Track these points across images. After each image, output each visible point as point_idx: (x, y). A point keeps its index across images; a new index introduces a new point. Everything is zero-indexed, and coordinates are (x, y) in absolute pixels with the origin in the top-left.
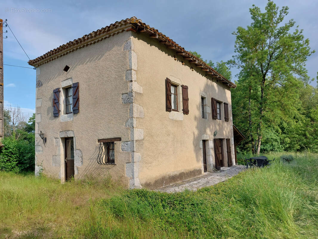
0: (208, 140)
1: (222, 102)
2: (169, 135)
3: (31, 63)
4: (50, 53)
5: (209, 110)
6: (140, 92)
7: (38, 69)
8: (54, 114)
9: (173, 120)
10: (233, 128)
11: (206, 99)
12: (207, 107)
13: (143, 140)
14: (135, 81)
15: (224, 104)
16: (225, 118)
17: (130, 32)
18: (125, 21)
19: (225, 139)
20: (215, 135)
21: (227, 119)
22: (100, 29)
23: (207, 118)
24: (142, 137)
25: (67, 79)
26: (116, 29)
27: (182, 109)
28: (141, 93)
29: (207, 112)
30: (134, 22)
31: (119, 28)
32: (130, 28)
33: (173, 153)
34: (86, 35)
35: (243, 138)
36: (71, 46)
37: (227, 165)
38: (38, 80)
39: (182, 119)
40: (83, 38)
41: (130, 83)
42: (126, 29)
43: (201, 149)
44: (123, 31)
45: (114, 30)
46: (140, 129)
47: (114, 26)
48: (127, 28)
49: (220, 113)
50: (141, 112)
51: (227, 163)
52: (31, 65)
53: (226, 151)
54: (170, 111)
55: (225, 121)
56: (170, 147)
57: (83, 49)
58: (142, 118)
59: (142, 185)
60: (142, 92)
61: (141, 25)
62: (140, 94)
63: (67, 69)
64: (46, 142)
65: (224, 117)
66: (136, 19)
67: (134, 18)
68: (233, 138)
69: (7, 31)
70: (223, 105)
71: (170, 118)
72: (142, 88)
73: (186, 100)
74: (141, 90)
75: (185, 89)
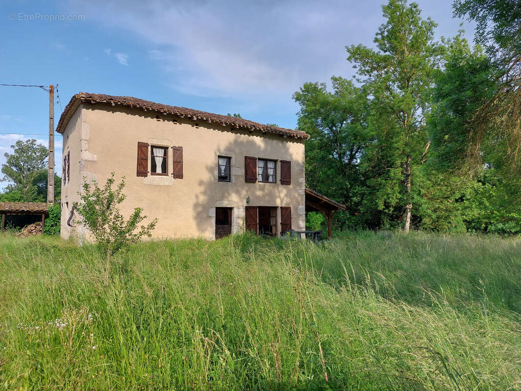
0: (232, 208)
1: (277, 160)
3: (57, 131)
5: (237, 171)
11: (233, 158)
14: (85, 150)
15: (281, 163)
16: (281, 180)
19: (278, 207)
20: (249, 201)
21: (286, 182)
27: (173, 172)
30: (79, 97)
39: (170, 184)
41: (81, 152)
49: (276, 174)
50: (92, 179)
53: (280, 222)
54: (145, 176)
55: (282, 184)
60: (96, 159)
62: (93, 161)
63: (68, 137)
70: (279, 164)
71: (145, 183)
72: (95, 156)
73: (178, 163)
74: (95, 158)
75: (178, 151)
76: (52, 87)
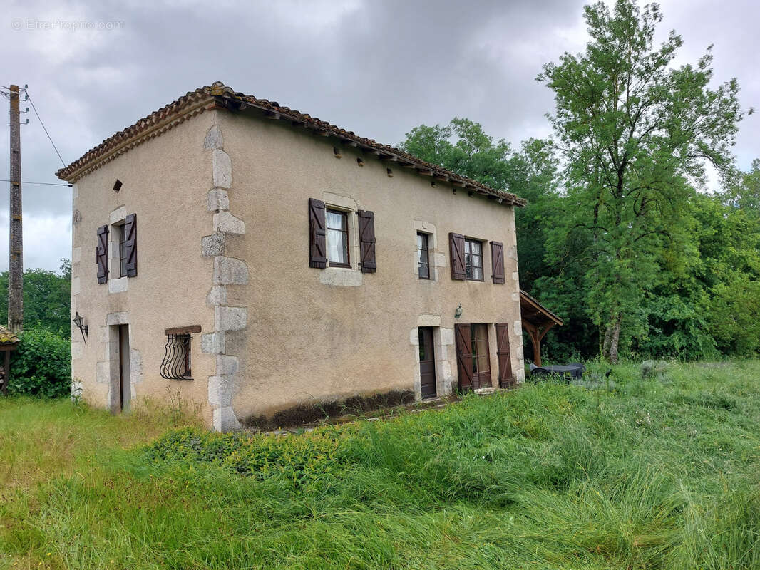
0: (438, 327)
1: (486, 241)
2: (318, 318)
3: (62, 174)
4: (90, 155)
5: (441, 260)
6: (239, 232)
7: (75, 186)
8: (99, 278)
9: (330, 286)
10: (521, 297)
11: (435, 236)
12: (436, 254)
13: (245, 329)
14: (225, 211)
15: (490, 246)
16: (493, 277)
17: (215, 112)
18: (201, 91)
19: (492, 323)
20: (457, 316)
21: (498, 279)
22: (164, 107)
23: (437, 278)
24: (243, 324)
25: (119, 208)
26: (190, 107)
27: (359, 261)
28: (241, 233)
29: (436, 265)
30: (218, 92)
31: (194, 104)
32: (213, 104)
33: (331, 356)
34: (142, 120)
35: (554, 320)
36: (121, 141)
37: (498, 383)
38: (75, 209)
39: (358, 284)
40: (139, 124)
41: (215, 215)
42: (206, 107)
43: (412, 346)
44: (203, 110)
45: (187, 108)
46: (238, 309)
47: (185, 100)
48: (209, 105)
49: (483, 265)
50: (239, 273)
51: (497, 378)
52: (63, 178)
53: (496, 350)
54: (323, 268)
55: (494, 283)
56: (321, 344)
57: (142, 147)
58: (241, 286)
59: (240, 421)
60: (243, 232)
61: (232, 97)
62: (238, 235)
63: (118, 186)
64: (87, 333)
65: (491, 274)
66: (223, 85)
67: (218, 84)
68: (518, 323)
69: (27, 109)
70: (488, 248)
71: (322, 281)
72: (243, 224)
73: (368, 243)
74: (242, 228)
75: (366, 219)
76: (14, 89)
